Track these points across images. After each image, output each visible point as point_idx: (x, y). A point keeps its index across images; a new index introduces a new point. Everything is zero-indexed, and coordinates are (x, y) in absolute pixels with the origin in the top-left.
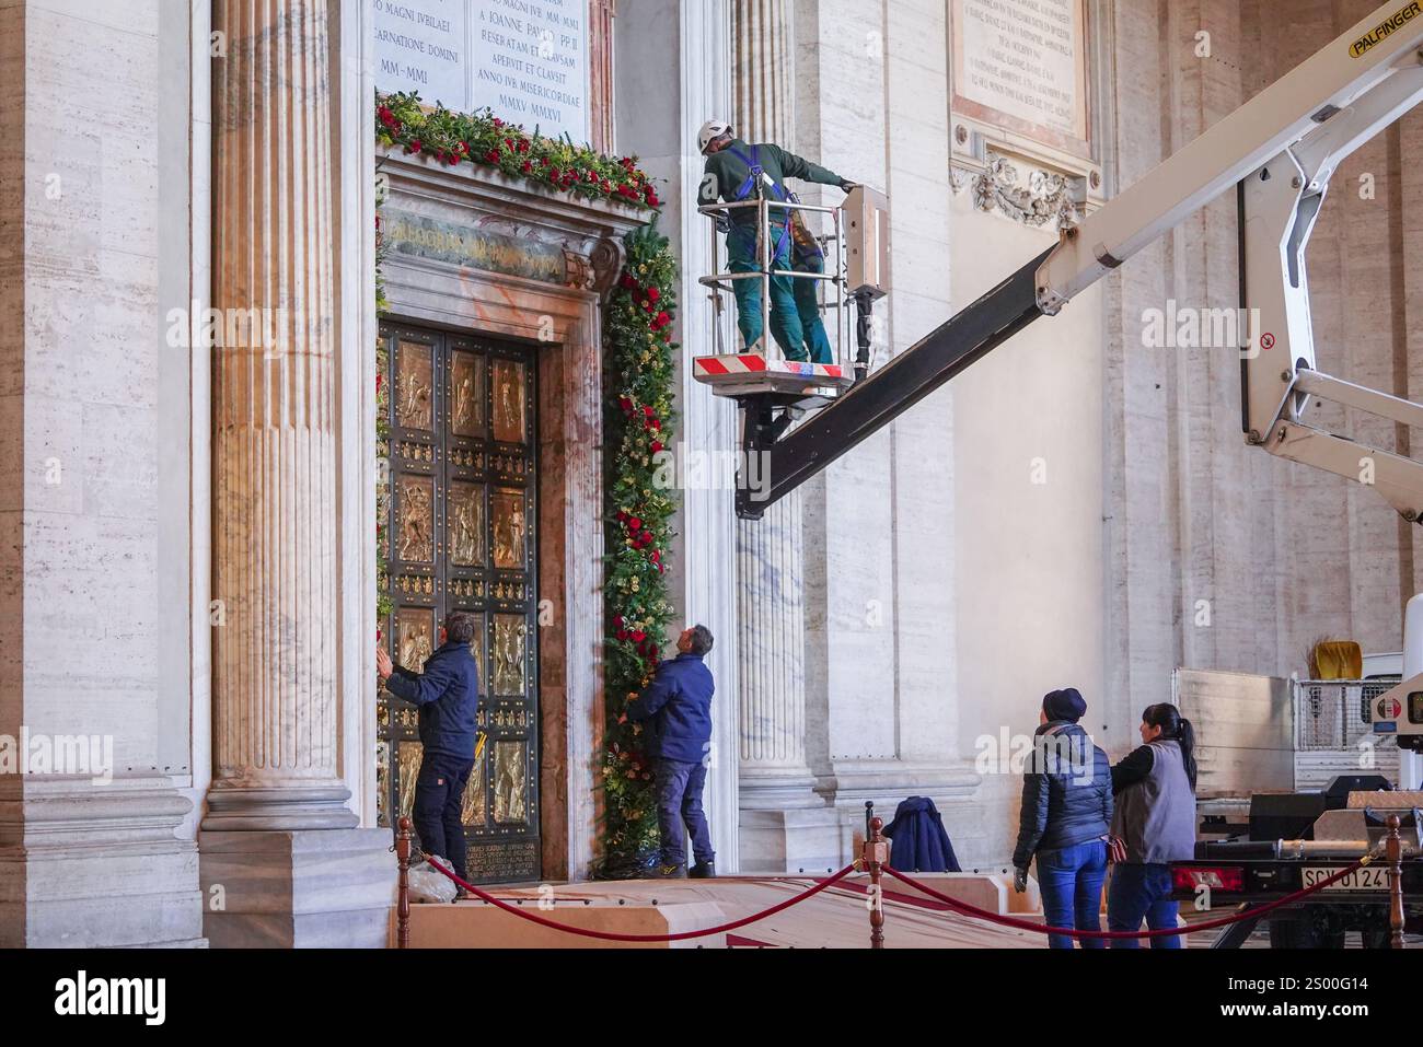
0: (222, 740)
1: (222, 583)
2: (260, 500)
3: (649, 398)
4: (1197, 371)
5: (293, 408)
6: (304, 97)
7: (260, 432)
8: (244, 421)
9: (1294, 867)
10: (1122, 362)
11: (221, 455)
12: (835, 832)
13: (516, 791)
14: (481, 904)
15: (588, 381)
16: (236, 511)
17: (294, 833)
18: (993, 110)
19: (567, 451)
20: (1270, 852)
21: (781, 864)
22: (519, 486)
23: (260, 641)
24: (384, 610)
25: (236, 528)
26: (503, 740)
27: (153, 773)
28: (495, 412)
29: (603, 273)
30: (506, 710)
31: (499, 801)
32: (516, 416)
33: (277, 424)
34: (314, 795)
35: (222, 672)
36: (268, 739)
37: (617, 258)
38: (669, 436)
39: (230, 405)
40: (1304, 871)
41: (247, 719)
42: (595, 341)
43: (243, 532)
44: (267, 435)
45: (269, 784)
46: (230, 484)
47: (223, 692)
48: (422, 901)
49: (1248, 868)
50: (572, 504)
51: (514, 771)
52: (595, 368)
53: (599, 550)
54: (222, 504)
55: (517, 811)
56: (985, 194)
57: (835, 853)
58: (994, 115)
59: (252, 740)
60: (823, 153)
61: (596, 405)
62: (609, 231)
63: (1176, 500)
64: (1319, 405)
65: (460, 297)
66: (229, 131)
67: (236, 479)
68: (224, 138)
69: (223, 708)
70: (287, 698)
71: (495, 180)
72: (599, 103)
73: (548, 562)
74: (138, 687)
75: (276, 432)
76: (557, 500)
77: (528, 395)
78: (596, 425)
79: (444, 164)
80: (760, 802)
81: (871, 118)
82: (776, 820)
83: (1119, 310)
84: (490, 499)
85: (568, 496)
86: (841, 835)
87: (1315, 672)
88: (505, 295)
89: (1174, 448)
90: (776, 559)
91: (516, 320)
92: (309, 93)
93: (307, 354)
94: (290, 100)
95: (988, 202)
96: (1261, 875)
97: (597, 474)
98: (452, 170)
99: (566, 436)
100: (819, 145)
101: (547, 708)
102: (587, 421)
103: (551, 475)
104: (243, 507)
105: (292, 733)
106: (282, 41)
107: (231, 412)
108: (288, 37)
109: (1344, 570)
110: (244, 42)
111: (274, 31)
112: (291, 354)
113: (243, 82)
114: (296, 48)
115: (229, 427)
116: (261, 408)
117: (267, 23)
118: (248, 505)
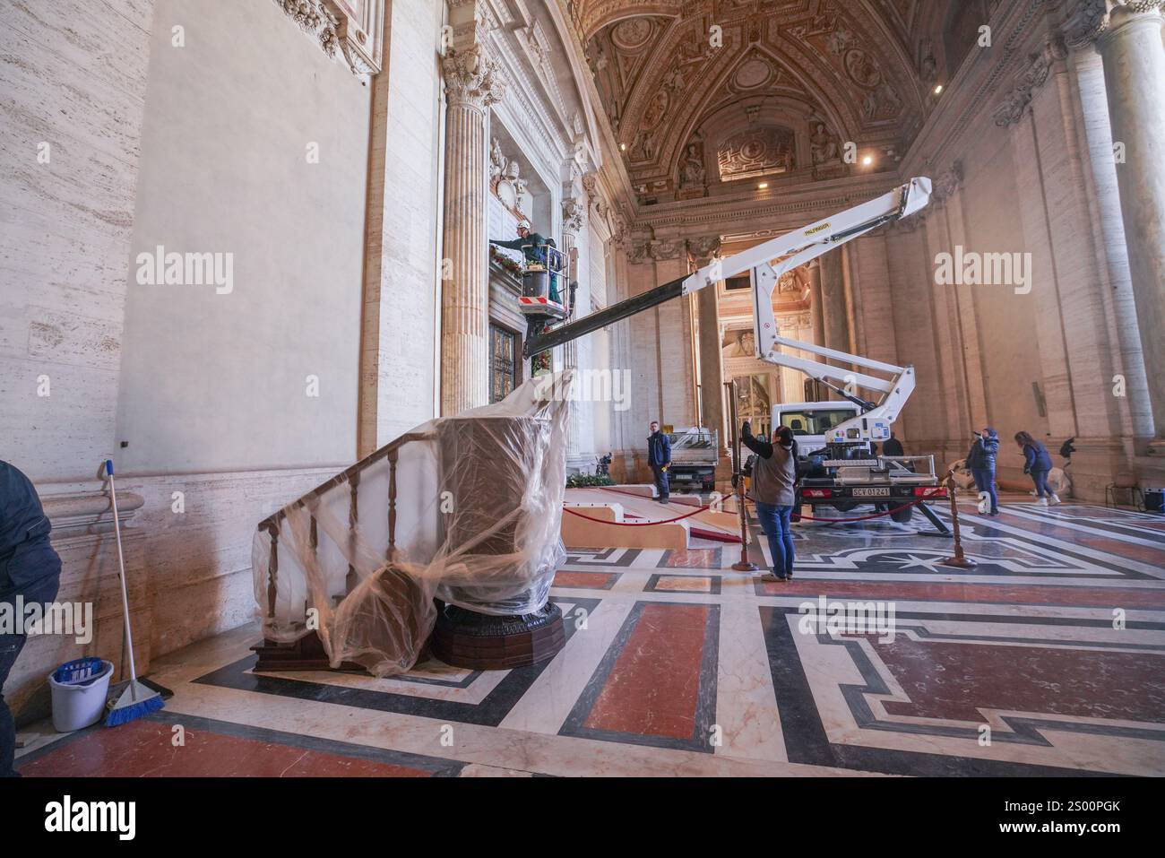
1: (444, 390)
2: (460, 360)
5: (472, 327)
7: (460, 335)
8: (453, 332)
11: (445, 344)
16: (451, 364)
22: (510, 374)
25: (450, 370)
28: (505, 351)
32: (509, 353)
39: (448, 326)
43: (453, 371)
44: (462, 336)
46: (448, 354)
54: (444, 361)
66: (450, 229)
67: (451, 352)
68: (447, 234)
77: (512, 348)
80: (570, 465)
92: (478, 220)
94: (472, 221)
96: (836, 491)
104: (453, 362)
106: (470, 201)
107: (449, 328)
108: (472, 200)
109: (648, 411)
110: (456, 200)
111: (467, 197)
112: (472, 308)
113: (455, 214)
114: (474, 204)
115: (448, 333)
116: (460, 327)
117: (464, 194)
118: (455, 361)
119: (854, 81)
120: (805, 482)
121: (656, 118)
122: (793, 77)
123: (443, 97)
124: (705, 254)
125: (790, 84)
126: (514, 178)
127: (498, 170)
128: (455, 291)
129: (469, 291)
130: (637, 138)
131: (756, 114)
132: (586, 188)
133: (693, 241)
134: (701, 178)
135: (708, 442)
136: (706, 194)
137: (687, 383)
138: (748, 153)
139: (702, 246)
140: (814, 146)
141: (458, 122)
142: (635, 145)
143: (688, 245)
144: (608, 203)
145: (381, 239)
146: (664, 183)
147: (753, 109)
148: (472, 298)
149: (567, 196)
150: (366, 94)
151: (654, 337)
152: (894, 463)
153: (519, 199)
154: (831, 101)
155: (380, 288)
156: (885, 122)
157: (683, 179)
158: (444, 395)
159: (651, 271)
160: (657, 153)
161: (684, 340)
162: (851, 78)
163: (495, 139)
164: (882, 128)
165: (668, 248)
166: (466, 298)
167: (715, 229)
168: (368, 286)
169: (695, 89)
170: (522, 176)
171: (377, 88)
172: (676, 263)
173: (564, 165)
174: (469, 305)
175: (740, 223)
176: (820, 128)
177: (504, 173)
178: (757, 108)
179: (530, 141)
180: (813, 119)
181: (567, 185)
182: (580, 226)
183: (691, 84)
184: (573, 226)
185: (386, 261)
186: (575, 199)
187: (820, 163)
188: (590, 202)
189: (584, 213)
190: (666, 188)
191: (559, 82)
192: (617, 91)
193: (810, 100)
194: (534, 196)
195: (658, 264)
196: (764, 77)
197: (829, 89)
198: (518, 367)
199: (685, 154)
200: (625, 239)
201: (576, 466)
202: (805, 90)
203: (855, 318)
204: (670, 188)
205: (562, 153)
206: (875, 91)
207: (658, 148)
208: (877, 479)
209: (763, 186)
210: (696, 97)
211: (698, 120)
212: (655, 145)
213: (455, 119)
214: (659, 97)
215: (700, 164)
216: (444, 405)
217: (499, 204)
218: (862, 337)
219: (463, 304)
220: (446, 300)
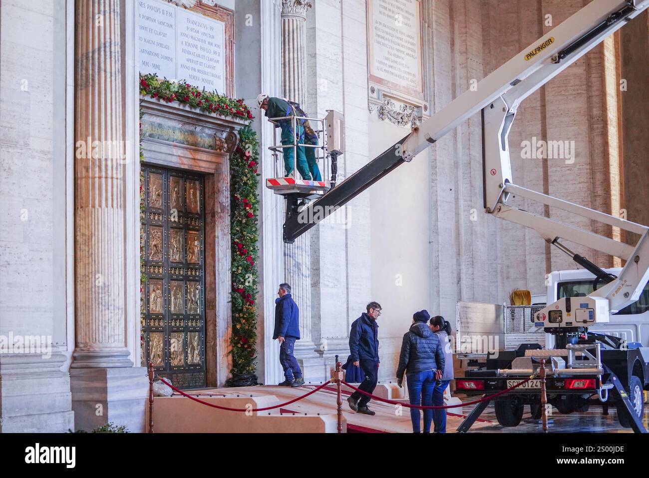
0: (79, 332)
1: (78, 269)
2: (94, 236)
4: (466, 184)
5: (107, 199)
6: (111, 76)
7: (93, 209)
8: (87, 205)
9: (504, 380)
10: (437, 180)
11: (78, 219)
12: (324, 367)
13: (196, 352)
14: (182, 397)
15: (224, 188)
16: (84, 241)
17: (108, 369)
18: (386, 80)
19: (216, 216)
20: (494, 374)
22: (197, 230)
23: (94, 293)
24: (143, 280)
25: (84, 248)
26: (191, 331)
28: (187, 201)
29: (230, 145)
30: (192, 320)
31: (190, 356)
32: (196, 202)
33: (100, 206)
34: (116, 354)
35: (79, 305)
36: (97, 331)
37: (236, 140)
38: (254, 211)
39: (81, 198)
40: (508, 381)
41: (89, 324)
42: (227, 172)
43: (87, 249)
44: (96, 210)
45: (97, 349)
46: (82, 230)
47: (79, 313)
48: (159, 396)
49: (486, 380)
50: (218, 237)
51: (195, 344)
52: (227, 183)
53: (229, 257)
54: (78, 238)
55: (197, 360)
56: (382, 114)
57: (323, 376)
58: (386, 82)
59: (91, 332)
60: (318, 97)
61: (228, 198)
62: (233, 128)
63: (458, 235)
64: (514, 197)
65: (173, 155)
66: (81, 89)
67: (84, 229)
68: (79, 92)
69: (79, 319)
70: (105, 315)
71: (187, 108)
72: (229, 78)
73: (209, 260)
74: (45, 311)
75: (100, 210)
76: (212, 236)
77: (200, 194)
78: (228, 206)
79: (167, 102)
81: (337, 83)
83: (435, 160)
84: (185, 236)
85: (216, 234)
86: (326, 369)
87: (513, 302)
88: (192, 154)
89: (457, 214)
90: (300, 259)
91: (196, 164)
92: (113, 74)
93: (112, 178)
94: (106, 77)
95: (384, 117)
96: (491, 383)
97: (228, 225)
98: (170, 104)
99: (216, 210)
100: (316, 94)
101: (208, 319)
102: (224, 204)
103: (210, 226)
104: (87, 239)
105: (107, 329)
106: (102, 53)
107: (82, 201)
108: (105, 51)
109: (524, 262)
110: (87, 54)
111: (99, 49)
112: (106, 178)
113: (87, 70)
115: (82, 208)
116: (94, 200)
117: (96, 46)
118: (89, 238)
158: (78, 276)
166: (100, 167)
174: (104, 174)
216: (79, 287)
219: (97, 175)
220: (79, 169)
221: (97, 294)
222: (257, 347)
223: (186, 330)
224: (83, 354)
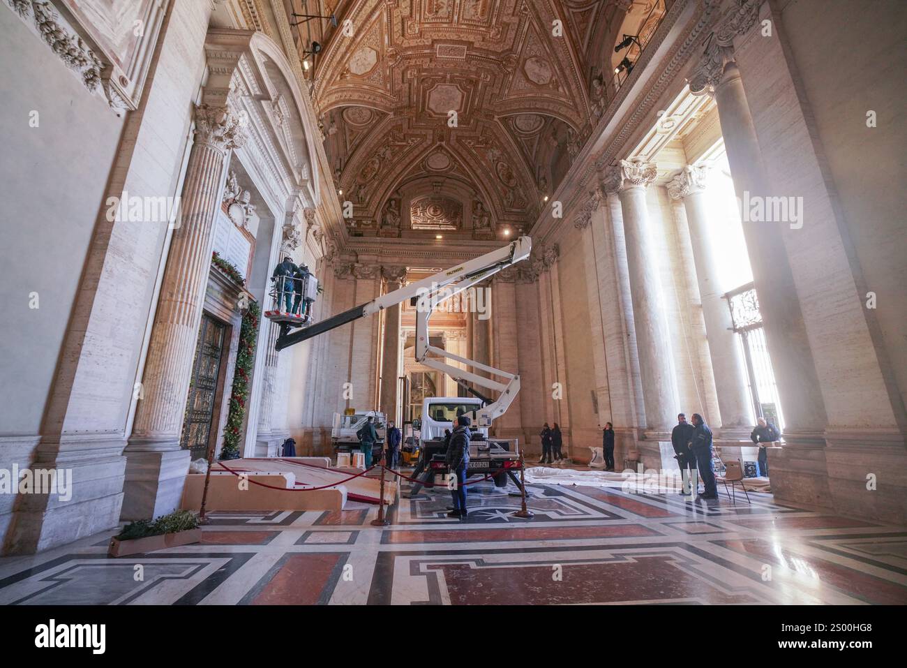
0: (138, 421)
1: (148, 370)
2: (168, 345)
3: (249, 342)
5: (184, 319)
6: (203, 235)
7: (171, 325)
8: (166, 321)
11: (155, 330)
13: (203, 436)
15: (237, 335)
16: (158, 347)
17: (163, 452)
19: (229, 351)
21: (266, 455)
22: (217, 358)
23: (159, 389)
26: (203, 422)
27: (115, 432)
30: (205, 415)
32: (219, 341)
33: (177, 323)
34: (169, 440)
36: (156, 421)
37: (248, 308)
38: (253, 351)
41: (149, 414)
42: (239, 325)
43: (160, 354)
44: (174, 326)
45: (154, 436)
48: (197, 473)
50: (228, 364)
51: (204, 431)
52: (238, 333)
53: (233, 377)
54: (153, 345)
55: (204, 442)
59: (150, 421)
61: (237, 341)
65: (216, 308)
66: (177, 238)
67: (160, 338)
68: (175, 241)
69: (140, 410)
70: (165, 407)
71: (229, 278)
72: (249, 271)
73: (220, 378)
75: (177, 326)
77: (222, 337)
78: (237, 346)
80: (260, 439)
82: (266, 444)
84: (210, 361)
85: (228, 362)
87: (346, 413)
91: (224, 316)
92: (205, 234)
93: (191, 304)
94: (200, 234)
97: (235, 357)
99: (230, 347)
101: (215, 415)
102: (235, 345)
103: (225, 356)
106: (200, 218)
107: (162, 316)
108: (202, 217)
109: (337, 396)
110: (188, 216)
111: (198, 215)
112: (186, 303)
113: (185, 226)
114: (204, 221)
115: (161, 322)
116: (173, 318)
117: (196, 212)
118: (162, 347)
119: (501, 180)
120: (435, 456)
121: (370, 176)
122: (464, 170)
123: (192, 135)
124: (394, 279)
125: (463, 174)
126: (245, 203)
127: (232, 195)
128: (174, 287)
129: (186, 289)
130: (353, 187)
131: (439, 188)
132: (306, 217)
133: (386, 268)
134: (397, 224)
135: (381, 423)
136: (399, 236)
137: (370, 376)
138: (432, 213)
139: (393, 273)
140: (474, 216)
141: (201, 157)
142: (351, 190)
143: (382, 270)
144: (324, 229)
145: (109, 239)
146: (370, 222)
147: (437, 184)
148: (188, 295)
149: (289, 223)
150: (120, 123)
151: (348, 338)
152: (496, 444)
153: (247, 219)
154: (487, 190)
155: (99, 279)
156: (519, 210)
157: (384, 223)
158: (147, 374)
159: (353, 286)
160: (367, 200)
161: (372, 341)
162: (500, 178)
163: (233, 172)
164: (517, 214)
165: (367, 270)
166: (183, 295)
167: (402, 261)
168: (88, 276)
169: (398, 162)
170: (252, 202)
171: (131, 120)
172: (372, 282)
173: (289, 199)
174: (185, 300)
175: (422, 260)
176: (479, 205)
177: (237, 198)
178: (440, 184)
179: (263, 178)
180: (476, 199)
181: (290, 215)
182: (296, 247)
183: (396, 159)
184: (290, 246)
185: (109, 257)
186: (294, 226)
187: (478, 228)
188: (309, 228)
189: (301, 237)
190: (371, 226)
191: (294, 140)
192: (342, 151)
193: (474, 186)
194: (261, 218)
195: (358, 281)
196: (446, 165)
197: (486, 181)
198: (224, 353)
199: (388, 205)
200: (335, 259)
201: (265, 440)
202: (471, 179)
203: (494, 337)
204: (374, 227)
205: (289, 191)
206: (514, 190)
207: (368, 197)
208: (483, 455)
209: (439, 237)
210: (399, 169)
211: (398, 185)
212: (366, 194)
213: (199, 154)
214: (373, 162)
215: (397, 214)
217: (229, 221)
218: (497, 351)
219: (179, 300)
220: (164, 294)
221: (162, 390)
222: (242, 434)
223: (200, 421)
224: (140, 439)
